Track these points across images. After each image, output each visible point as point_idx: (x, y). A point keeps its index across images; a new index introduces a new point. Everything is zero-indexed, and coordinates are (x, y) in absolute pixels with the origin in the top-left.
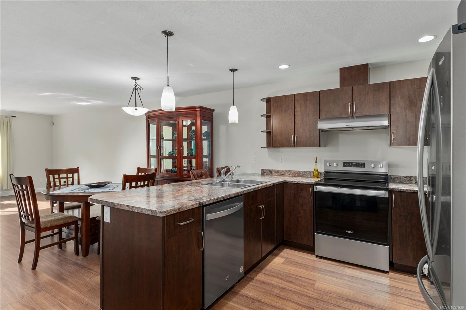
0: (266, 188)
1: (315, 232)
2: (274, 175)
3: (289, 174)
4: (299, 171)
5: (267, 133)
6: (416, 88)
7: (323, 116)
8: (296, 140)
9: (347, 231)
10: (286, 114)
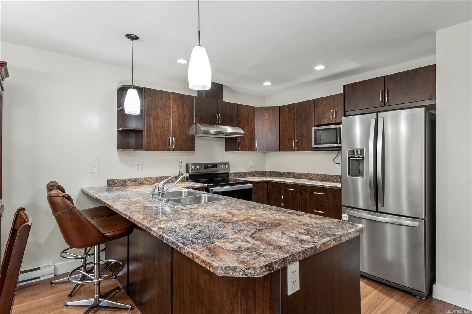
3: (149, 181)
8: (174, 143)
10: (162, 112)
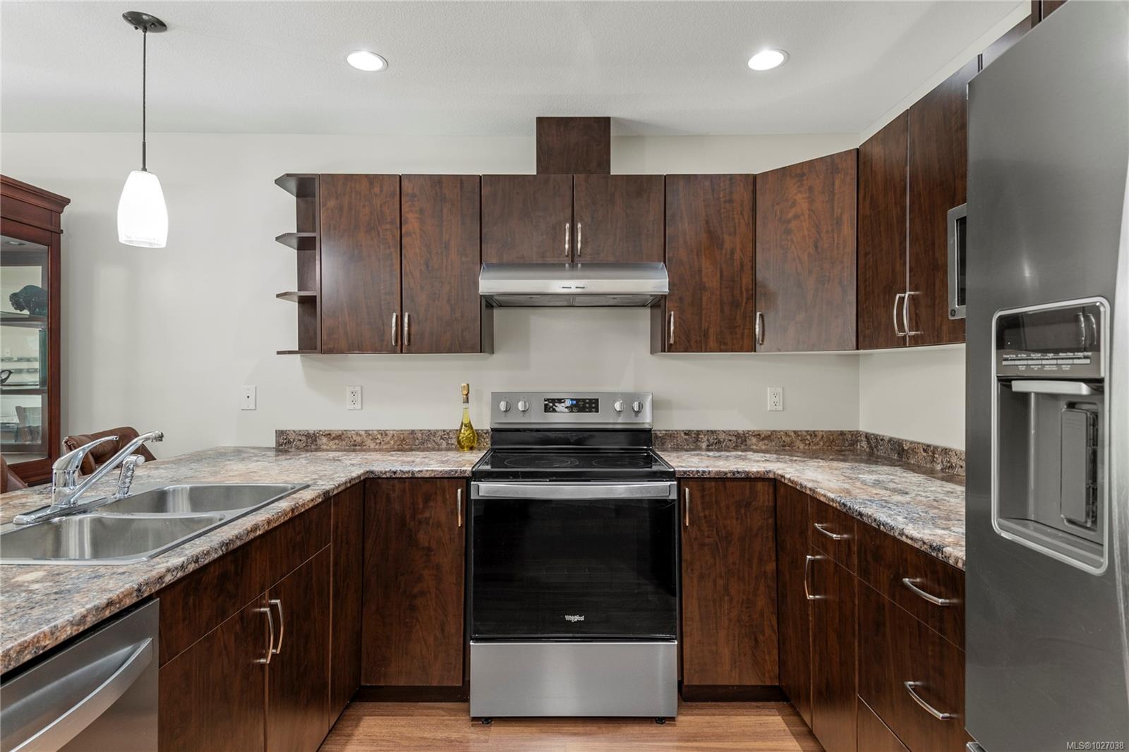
0: (291, 520)
1: (468, 638)
2: (324, 450)
3: (378, 441)
4: (413, 431)
5: (300, 302)
6: (722, 200)
7: (491, 254)
8: (406, 329)
9: (568, 618)
10: (372, 239)
